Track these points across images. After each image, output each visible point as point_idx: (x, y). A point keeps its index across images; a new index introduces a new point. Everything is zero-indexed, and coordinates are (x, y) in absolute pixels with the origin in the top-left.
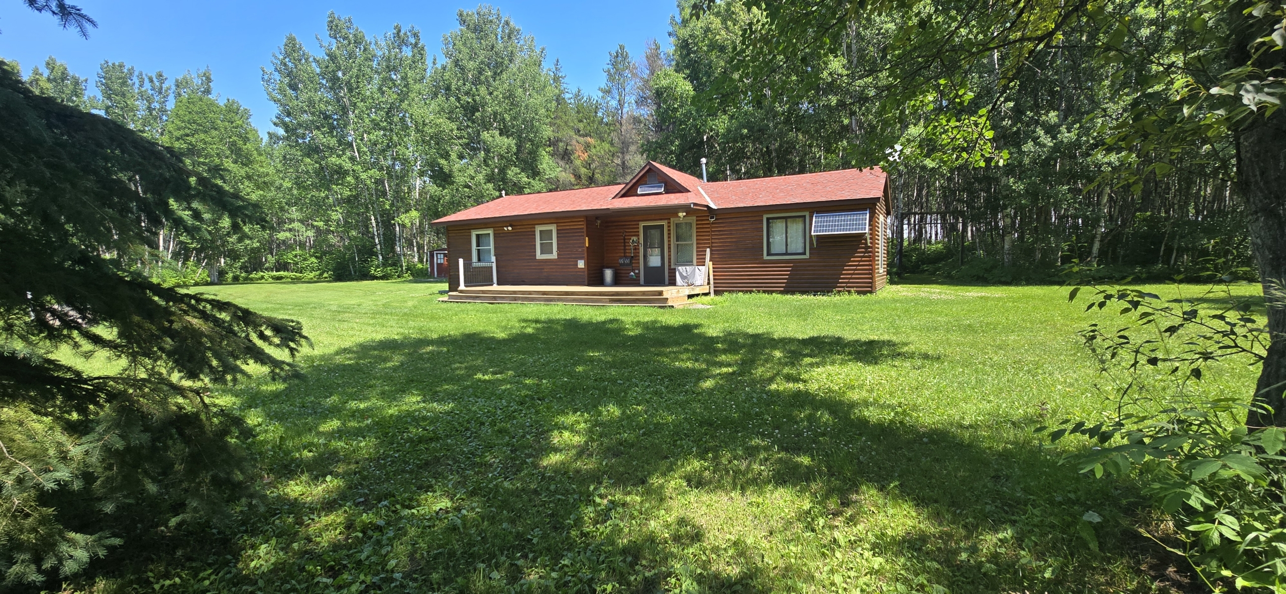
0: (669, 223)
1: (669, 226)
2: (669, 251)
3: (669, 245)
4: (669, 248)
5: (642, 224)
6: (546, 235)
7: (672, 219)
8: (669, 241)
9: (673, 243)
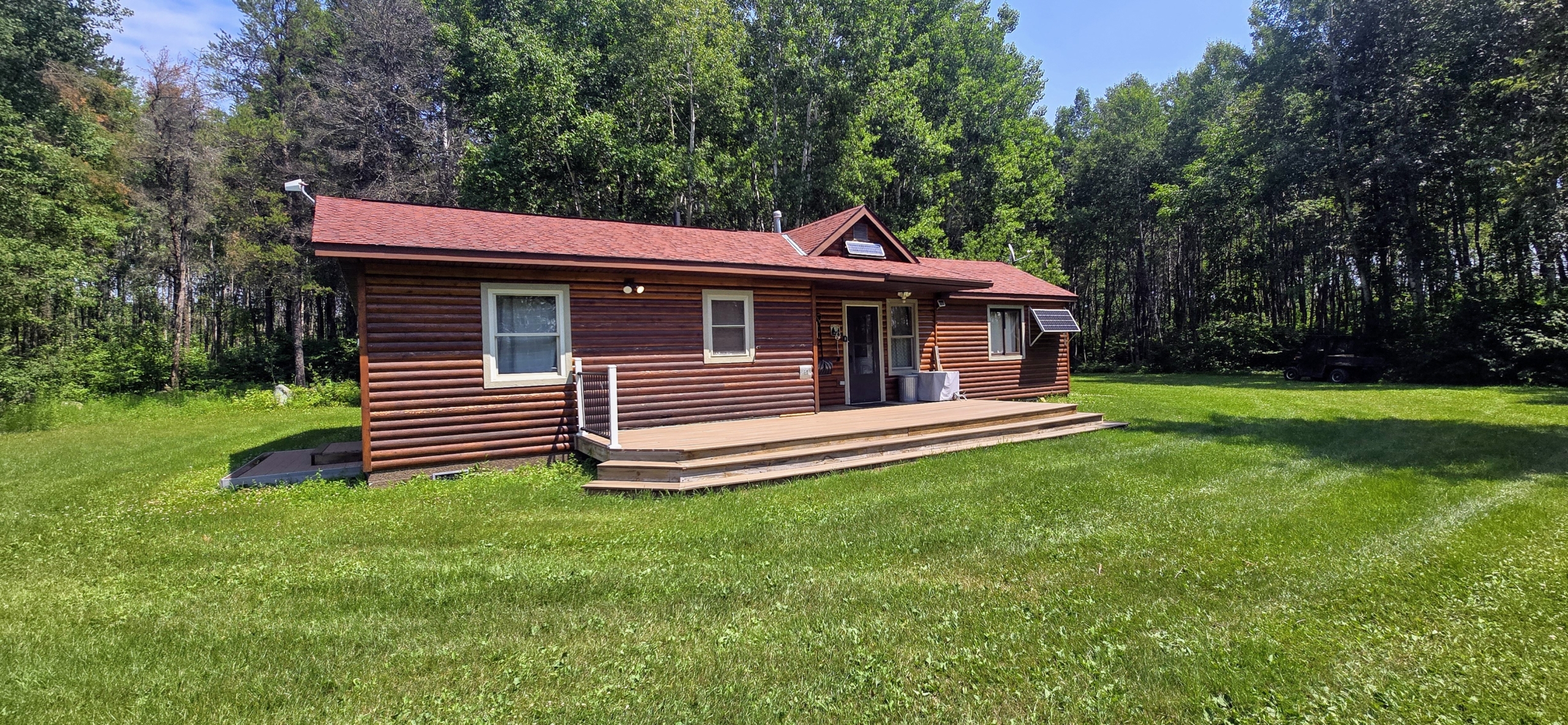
0: (884, 306)
1: (884, 311)
2: (886, 350)
3: (885, 340)
4: (885, 345)
5: (846, 304)
6: (728, 311)
7: (888, 300)
8: (885, 334)
9: (890, 336)
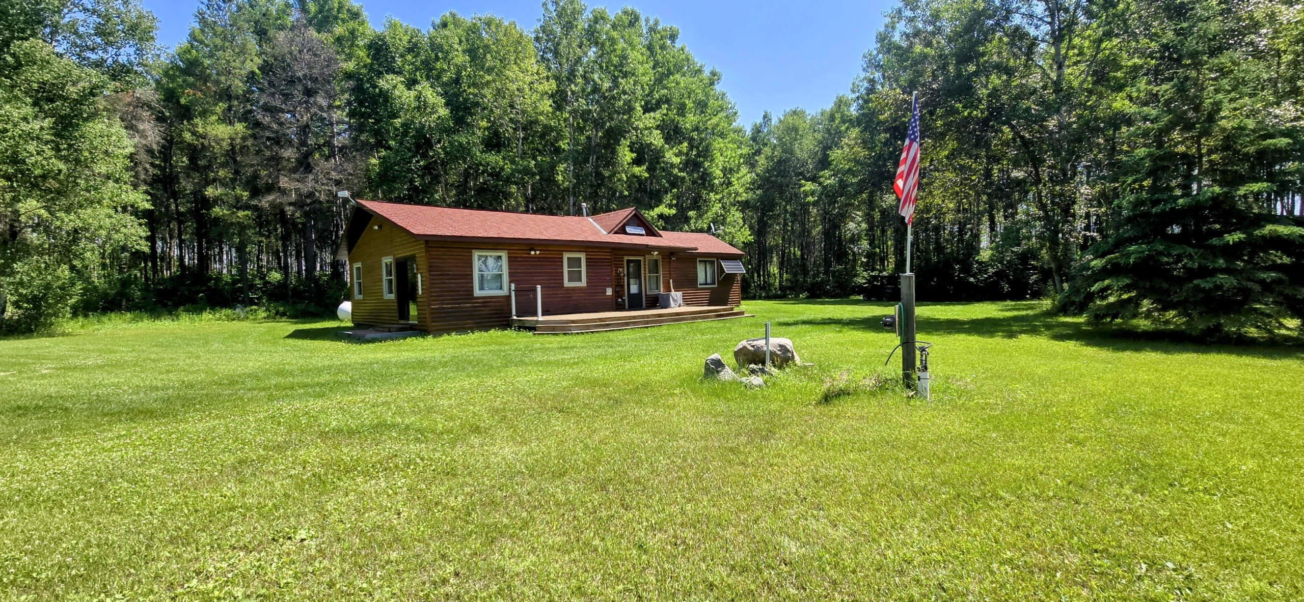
0: (645, 258)
1: (645, 262)
2: (645, 282)
3: (645, 277)
5: (626, 258)
6: (575, 262)
8: (645, 274)
9: (647, 275)
